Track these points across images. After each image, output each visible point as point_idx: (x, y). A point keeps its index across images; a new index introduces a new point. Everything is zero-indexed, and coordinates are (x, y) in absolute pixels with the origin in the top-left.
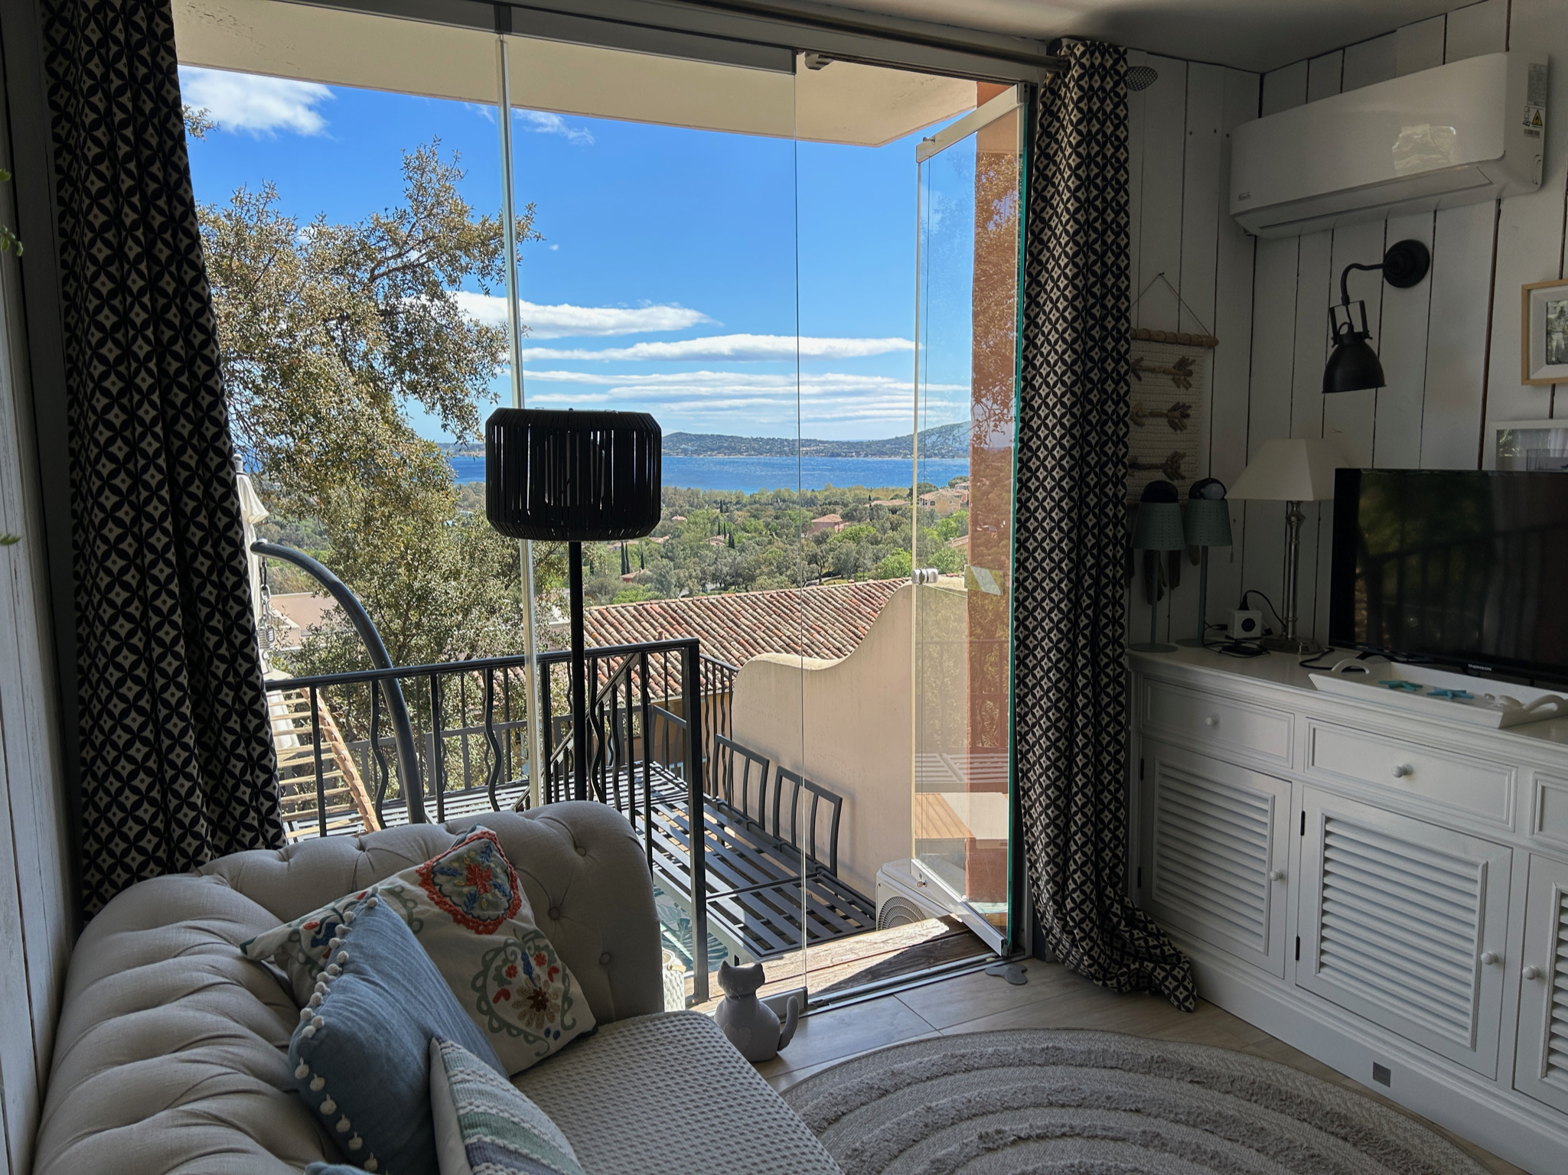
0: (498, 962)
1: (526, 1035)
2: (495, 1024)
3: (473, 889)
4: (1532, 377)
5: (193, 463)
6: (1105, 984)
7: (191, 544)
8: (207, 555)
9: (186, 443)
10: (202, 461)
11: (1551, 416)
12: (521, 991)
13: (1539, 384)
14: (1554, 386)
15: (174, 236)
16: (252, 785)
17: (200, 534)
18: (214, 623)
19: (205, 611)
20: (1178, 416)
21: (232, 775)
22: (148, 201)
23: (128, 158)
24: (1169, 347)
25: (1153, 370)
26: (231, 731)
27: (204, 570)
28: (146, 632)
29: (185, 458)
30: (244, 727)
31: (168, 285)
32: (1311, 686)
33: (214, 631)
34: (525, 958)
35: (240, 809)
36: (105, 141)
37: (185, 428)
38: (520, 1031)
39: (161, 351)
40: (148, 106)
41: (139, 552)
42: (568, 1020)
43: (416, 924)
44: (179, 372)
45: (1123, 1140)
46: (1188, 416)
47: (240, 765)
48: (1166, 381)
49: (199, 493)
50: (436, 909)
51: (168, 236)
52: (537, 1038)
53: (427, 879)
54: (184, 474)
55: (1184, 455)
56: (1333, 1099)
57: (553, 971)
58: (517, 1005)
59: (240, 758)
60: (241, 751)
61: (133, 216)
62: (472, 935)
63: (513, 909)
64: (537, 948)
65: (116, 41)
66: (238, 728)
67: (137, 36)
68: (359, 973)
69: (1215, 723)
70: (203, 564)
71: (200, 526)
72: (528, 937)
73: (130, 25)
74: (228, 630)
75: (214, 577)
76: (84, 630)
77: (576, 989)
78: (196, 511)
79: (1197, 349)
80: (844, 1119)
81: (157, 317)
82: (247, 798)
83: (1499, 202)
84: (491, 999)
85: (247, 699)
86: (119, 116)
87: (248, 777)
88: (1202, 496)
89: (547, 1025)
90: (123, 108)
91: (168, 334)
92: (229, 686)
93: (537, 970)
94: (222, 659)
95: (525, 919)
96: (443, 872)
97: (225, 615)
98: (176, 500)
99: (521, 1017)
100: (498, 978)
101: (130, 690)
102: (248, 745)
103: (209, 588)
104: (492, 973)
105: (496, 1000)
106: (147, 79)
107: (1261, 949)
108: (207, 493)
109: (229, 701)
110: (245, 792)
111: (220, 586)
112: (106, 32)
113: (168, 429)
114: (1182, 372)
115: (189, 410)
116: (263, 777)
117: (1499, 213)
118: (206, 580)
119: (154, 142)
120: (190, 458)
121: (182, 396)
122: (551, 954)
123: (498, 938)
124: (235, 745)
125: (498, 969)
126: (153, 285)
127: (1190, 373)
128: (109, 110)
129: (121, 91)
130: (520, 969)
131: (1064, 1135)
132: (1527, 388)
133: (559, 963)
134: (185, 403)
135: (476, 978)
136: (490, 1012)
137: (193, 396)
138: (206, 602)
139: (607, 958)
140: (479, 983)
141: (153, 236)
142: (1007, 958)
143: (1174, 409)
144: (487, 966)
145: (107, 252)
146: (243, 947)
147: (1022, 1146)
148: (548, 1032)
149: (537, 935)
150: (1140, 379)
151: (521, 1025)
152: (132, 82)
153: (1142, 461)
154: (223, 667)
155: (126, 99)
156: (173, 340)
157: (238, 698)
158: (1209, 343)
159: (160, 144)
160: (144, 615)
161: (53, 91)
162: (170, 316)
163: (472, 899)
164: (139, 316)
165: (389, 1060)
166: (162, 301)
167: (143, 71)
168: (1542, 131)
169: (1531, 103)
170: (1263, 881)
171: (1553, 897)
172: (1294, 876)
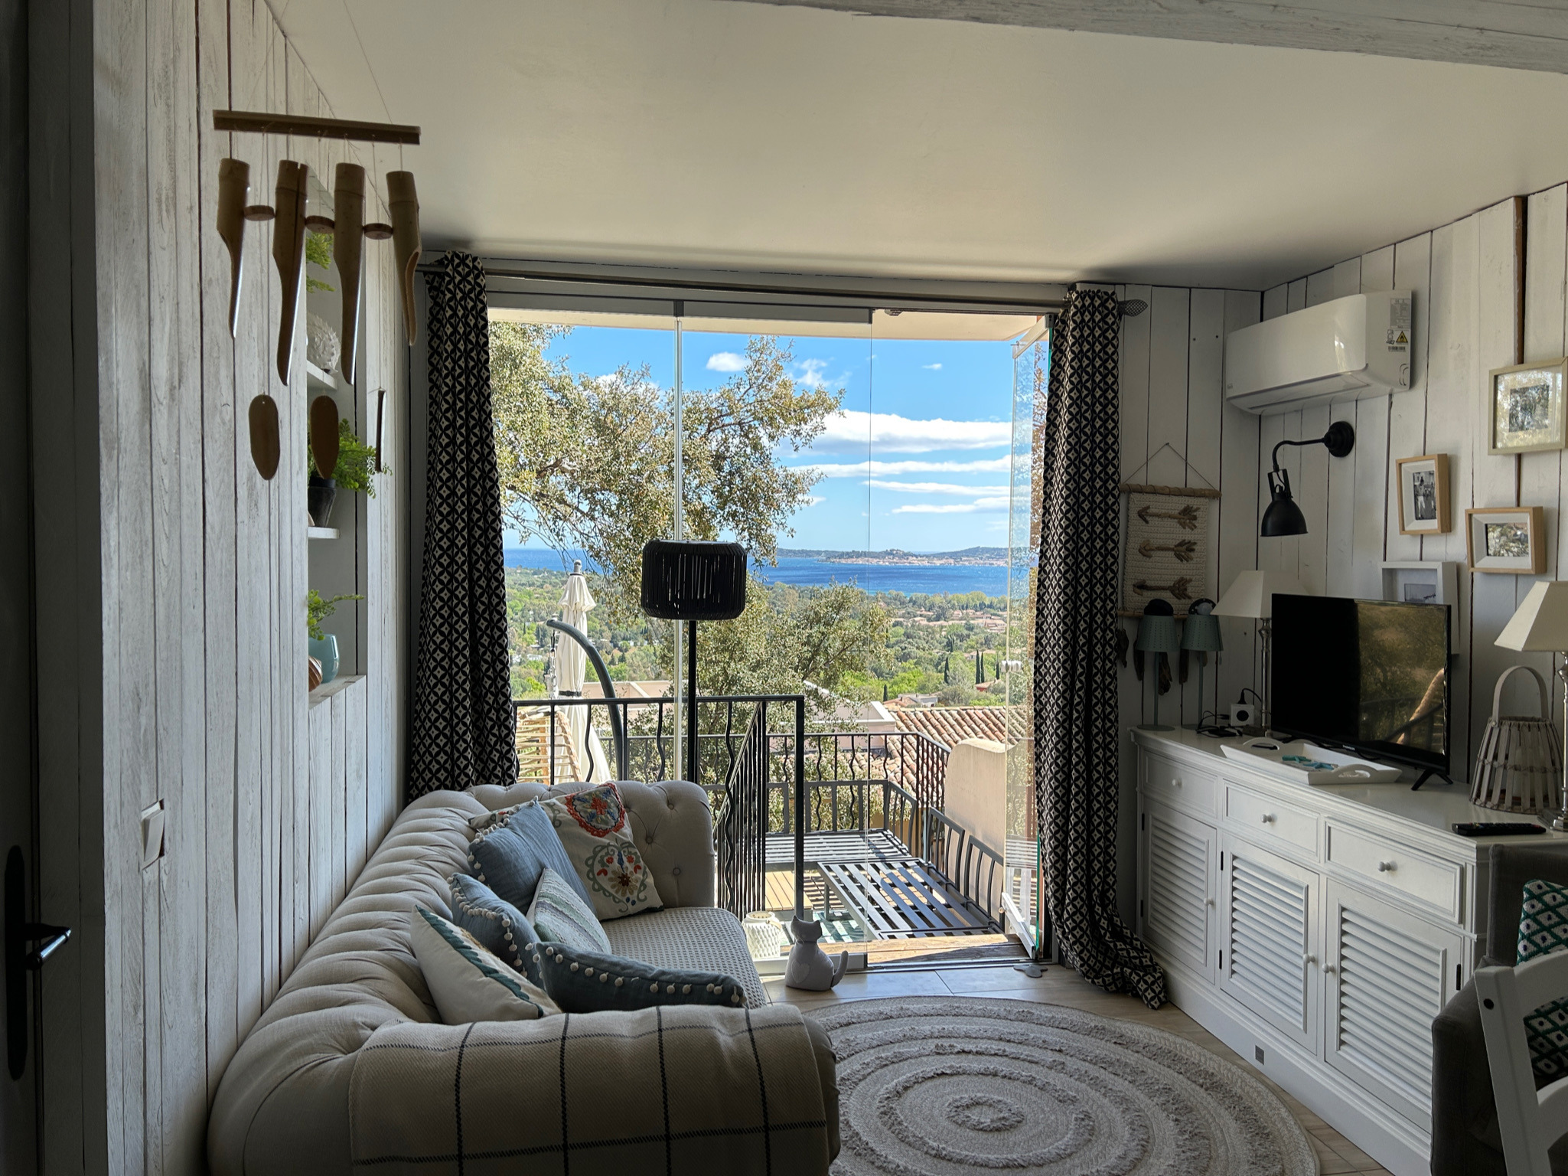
0: (603, 853)
1: (614, 898)
2: (596, 887)
3: (594, 811)
4: (1407, 529)
5: (482, 569)
6: (1093, 982)
7: (478, 613)
8: (485, 619)
9: (480, 558)
10: (487, 568)
11: (1421, 559)
12: (614, 872)
13: (1413, 534)
14: (1422, 536)
15: (482, 448)
16: (500, 753)
17: (482, 607)
18: (486, 657)
19: (482, 650)
20: (1184, 550)
21: (490, 745)
22: (469, 430)
23: (461, 409)
24: (1175, 498)
25: (1158, 516)
26: (491, 719)
27: (483, 627)
28: (450, 659)
29: (478, 566)
30: (498, 718)
31: (477, 473)
32: (1222, 755)
33: (486, 662)
34: (620, 855)
35: (492, 765)
36: (451, 401)
37: (479, 549)
38: (611, 895)
39: (470, 508)
40: (473, 382)
41: (450, 616)
42: (642, 896)
43: (557, 823)
44: (479, 520)
45: (1037, 1063)
46: (1193, 550)
47: (494, 739)
48: (1174, 523)
49: (484, 585)
50: (571, 817)
51: (478, 448)
52: (620, 901)
53: (570, 802)
54: (477, 574)
55: (1191, 580)
56: (1213, 1064)
57: (637, 868)
58: (611, 880)
59: (494, 735)
60: (495, 731)
61: (461, 439)
62: (589, 835)
63: (618, 827)
64: (630, 853)
65: (460, 350)
66: (494, 718)
67: (470, 346)
68: (512, 829)
69: (1179, 784)
70: (483, 624)
71: (483, 603)
72: (627, 845)
73: (467, 340)
74: (494, 662)
75: (489, 632)
76: (421, 657)
77: (650, 880)
78: (482, 595)
79: (1202, 500)
80: (853, 1026)
81: (469, 491)
82: (496, 759)
83: (1391, 396)
84: (596, 872)
85: (501, 702)
86: (459, 388)
87: (498, 747)
88: (1196, 612)
89: (628, 895)
90: (460, 384)
91: (475, 499)
92: (492, 693)
93: (626, 864)
94: (489, 678)
95: (625, 835)
96: (579, 799)
97: (493, 653)
98: (472, 588)
99: (613, 887)
100: (601, 862)
101: (440, 690)
102: (500, 728)
103: (485, 637)
104: (598, 858)
105: (599, 874)
106: (473, 368)
107: (1203, 961)
108: (488, 585)
109: (491, 702)
110: (496, 756)
111: (491, 637)
112: (455, 345)
113: (471, 550)
114: (1188, 516)
115: (482, 540)
116: (506, 748)
117: (1391, 404)
118: (484, 632)
119: (475, 400)
120: (481, 566)
121: (479, 532)
122: (638, 857)
123: (605, 840)
124: (492, 727)
125: (602, 857)
126: (468, 474)
127: (1195, 518)
128: (454, 385)
129: (460, 375)
130: (616, 860)
131: (996, 1054)
132: (1406, 537)
133: (642, 863)
134: (480, 536)
135: (588, 859)
136: (594, 879)
137: (485, 532)
138: (483, 645)
139: (677, 871)
140: (590, 862)
141: (471, 448)
142: (1036, 960)
143: (1181, 544)
144: (595, 854)
145: (447, 458)
146: (469, 821)
147: (964, 1056)
148: (628, 900)
149: (630, 845)
150: (1147, 522)
151: (612, 891)
152: (467, 371)
153: (1149, 583)
154: (489, 682)
155: (462, 380)
156: (477, 503)
157: (496, 700)
158: (1215, 495)
159: (478, 401)
160: (450, 650)
161: (431, 373)
162: (476, 490)
163: (592, 816)
164: (460, 491)
165: (515, 866)
166: (473, 482)
167: (472, 363)
168: (1408, 347)
169: (1394, 328)
170: (1203, 907)
171: (1337, 910)
172: (1218, 902)
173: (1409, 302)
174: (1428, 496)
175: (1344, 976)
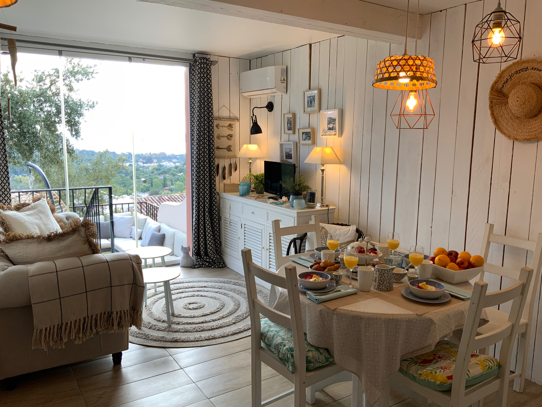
11: (289, 141)
13: (287, 134)
14: (289, 135)
20: (230, 137)
24: (227, 121)
25: (222, 126)
48: (226, 129)
55: (232, 146)
69: (230, 207)
79: (235, 121)
83: (282, 95)
114: (230, 127)
117: (282, 98)
127: (232, 127)
132: (285, 134)
150: (219, 128)
153: (220, 147)
168: (285, 82)
169: (282, 76)
170: (237, 240)
171: (269, 234)
172: (241, 238)
173: (286, 69)
174: (290, 124)
175: (270, 250)
